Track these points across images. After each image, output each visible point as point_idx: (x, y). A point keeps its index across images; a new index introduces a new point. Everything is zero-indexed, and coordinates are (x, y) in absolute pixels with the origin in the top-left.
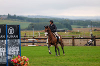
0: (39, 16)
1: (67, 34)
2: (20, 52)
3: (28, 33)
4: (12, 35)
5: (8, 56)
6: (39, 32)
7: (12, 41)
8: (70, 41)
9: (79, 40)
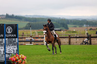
0: (37, 16)
1: (63, 33)
2: (17, 50)
3: (26, 32)
4: (10, 34)
5: (6, 55)
6: (36, 31)
7: (10, 39)
8: (67, 40)
9: (75, 39)
